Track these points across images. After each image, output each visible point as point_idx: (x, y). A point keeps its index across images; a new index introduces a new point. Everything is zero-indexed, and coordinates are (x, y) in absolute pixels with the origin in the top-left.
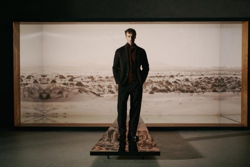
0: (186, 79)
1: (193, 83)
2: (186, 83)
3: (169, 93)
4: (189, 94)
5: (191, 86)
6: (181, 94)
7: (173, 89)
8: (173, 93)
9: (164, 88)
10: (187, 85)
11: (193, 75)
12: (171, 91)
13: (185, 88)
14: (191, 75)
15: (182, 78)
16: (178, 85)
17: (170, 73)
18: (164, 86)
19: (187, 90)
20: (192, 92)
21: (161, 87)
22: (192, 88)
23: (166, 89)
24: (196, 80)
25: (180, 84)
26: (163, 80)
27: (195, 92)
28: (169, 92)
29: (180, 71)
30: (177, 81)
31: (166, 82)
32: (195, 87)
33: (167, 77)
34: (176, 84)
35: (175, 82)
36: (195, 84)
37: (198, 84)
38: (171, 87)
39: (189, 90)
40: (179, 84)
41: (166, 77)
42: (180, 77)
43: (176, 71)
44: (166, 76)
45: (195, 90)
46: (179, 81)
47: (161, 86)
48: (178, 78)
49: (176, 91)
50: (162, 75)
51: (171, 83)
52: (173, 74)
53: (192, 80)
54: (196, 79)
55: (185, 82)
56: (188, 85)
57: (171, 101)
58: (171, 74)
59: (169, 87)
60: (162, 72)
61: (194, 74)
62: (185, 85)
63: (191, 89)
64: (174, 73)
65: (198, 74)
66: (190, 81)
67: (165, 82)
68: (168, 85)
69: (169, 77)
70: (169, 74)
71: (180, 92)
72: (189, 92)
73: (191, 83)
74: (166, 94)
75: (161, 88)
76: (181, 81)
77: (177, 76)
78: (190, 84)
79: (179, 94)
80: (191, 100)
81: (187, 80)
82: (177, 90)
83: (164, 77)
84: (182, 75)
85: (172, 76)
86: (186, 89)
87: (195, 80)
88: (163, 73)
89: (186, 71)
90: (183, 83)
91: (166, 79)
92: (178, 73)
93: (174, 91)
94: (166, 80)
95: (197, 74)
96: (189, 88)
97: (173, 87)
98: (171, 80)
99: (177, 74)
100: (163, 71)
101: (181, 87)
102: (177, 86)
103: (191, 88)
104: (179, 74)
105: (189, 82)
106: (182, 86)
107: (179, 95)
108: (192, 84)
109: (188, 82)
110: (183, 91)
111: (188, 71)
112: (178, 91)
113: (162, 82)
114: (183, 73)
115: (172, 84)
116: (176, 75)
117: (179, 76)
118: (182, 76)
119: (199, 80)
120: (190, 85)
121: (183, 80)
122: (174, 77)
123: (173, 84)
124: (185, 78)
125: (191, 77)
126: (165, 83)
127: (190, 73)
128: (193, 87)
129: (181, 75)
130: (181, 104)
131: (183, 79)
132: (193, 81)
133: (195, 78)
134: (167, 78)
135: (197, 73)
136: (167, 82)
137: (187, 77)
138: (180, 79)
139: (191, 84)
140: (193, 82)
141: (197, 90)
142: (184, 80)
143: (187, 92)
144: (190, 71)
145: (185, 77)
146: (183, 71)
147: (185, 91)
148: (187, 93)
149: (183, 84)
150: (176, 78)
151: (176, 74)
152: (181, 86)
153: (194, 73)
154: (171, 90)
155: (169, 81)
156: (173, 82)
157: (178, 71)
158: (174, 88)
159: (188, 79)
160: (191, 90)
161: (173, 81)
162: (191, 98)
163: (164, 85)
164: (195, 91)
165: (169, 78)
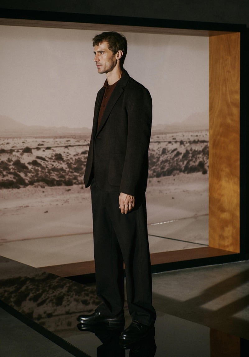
0: (56, 155)
1: (71, 163)
2: (57, 165)
3: (22, 190)
4: (63, 188)
5: (68, 170)
6: (48, 188)
7: (30, 178)
8: (29, 188)
9: (10, 177)
10: (59, 167)
11: (70, 146)
12: (25, 185)
13: (54, 176)
14: (66, 147)
15: (48, 154)
16: (40, 169)
17: (23, 142)
18: (11, 173)
19: (58, 179)
20: (69, 183)
21: (4, 176)
22: (70, 174)
23: (14, 180)
24: (77, 157)
25: (45, 166)
26: (9, 160)
27: (75, 183)
28: (21, 186)
29: (44, 137)
30: (39, 161)
31: (14, 164)
32: (76, 172)
33: (18, 151)
34: (37, 168)
35: (34, 163)
36: (75, 166)
37: (82, 164)
38: (26, 175)
39: (63, 179)
40: (43, 168)
41: (14, 153)
42: (44, 151)
43: (36, 138)
44: (13, 151)
45: (75, 178)
46: (43, 161)
47: (5, 173)
48: (40, 153)
49: (36, 184)
50: (6, 149)
51: (27, 165)
52: (29, 145)
53: (69, 158)
54: (77, 155)
55: (54, 162)
56: (62, 169)
57: (27, 206)
58: (25, 146)
59: (22, 175)
60: (6, 141)
61: (71, 144)
62: (54, 169)
63: (67, 177)
64: (31, 143)
65: (81, 143)
66: (65, 158)
67: (12, 163)
68: (20, 172)
69: (21, 151)
70: (22, 144)
71: (45, 184)
72: (63, 184)
73: (67, 163)
74: (15, 191)
75: (5, 178)
76: (47, 159)
77: (38, 149)
78: (64, 166)
79: (44, 190)
80: (67, 201)
81: (59, 157)
82: (38, 181)
83: (11, 151)
84: (50, 146)
85: (28, 150)
86: (56, 178)
87: (74, 156)
88: (8, 144)
89: (56, 138)
90: (50, 164)
91: (15, 155)
92: (39, 141)
93: (31, 183)
94: (14, 159)
95: (78, 144)
96: (64, 174)
97: (29, 175)
98: (26, 159)
99: (39, 145)
100: (8, 138)
101: (48, 174)
102: (40, 173)
103: (67, 175)
104: (42, 145)
105: (64, 161)
106: (49, 172)
107: (43, 192)
108: (69, 165)
109: (62, 162)
110: (51, 183)
111: (61, 137)
112: (41, 183)
113: (6, 164)
114: (50, 142)
115: (27, 168)
116: (35, 147)
117: (42, 149)
118: (48, 148)
119: (83, 155)
120: (64, 168)
121: (51, 159)
122: (33, 151)
123: (30, 167)
124: (54, 153)
125: (66, 150)
126: (13, 167)
127: (63, 142)
128: (72, 172)
129: (46, 146)
130: (47, 212)
131: (50, 156)
132: (71, 158)
133: (75, 153)
134: (18, 154)
135: (78, 141)
136: (18, 163)
137: (59, 151)
138: (44, 156)
139: (66, 166)
140: (71, 161)
141: (79, 178)
142: (54, 158)
143: (59, 184)
144: (64, 137)
145: (54, 151)
146: (49, 137)
147: (55, 183)
148: (59, 187)
149: (50, 167)
150: (36, 153)
151: (35, 145)
152: (47, 171)
153: (73, 142)
154: (27, 181)
155: (22, 161)
156: (29, 163)
157: (39, 137)
158: (33, 176)
159: (60, 155)
160: (67, 179)
161: (31, 161)
162: (68, 196)
163: (12, 171)
164: (74, 181)
165: (22, 154)
